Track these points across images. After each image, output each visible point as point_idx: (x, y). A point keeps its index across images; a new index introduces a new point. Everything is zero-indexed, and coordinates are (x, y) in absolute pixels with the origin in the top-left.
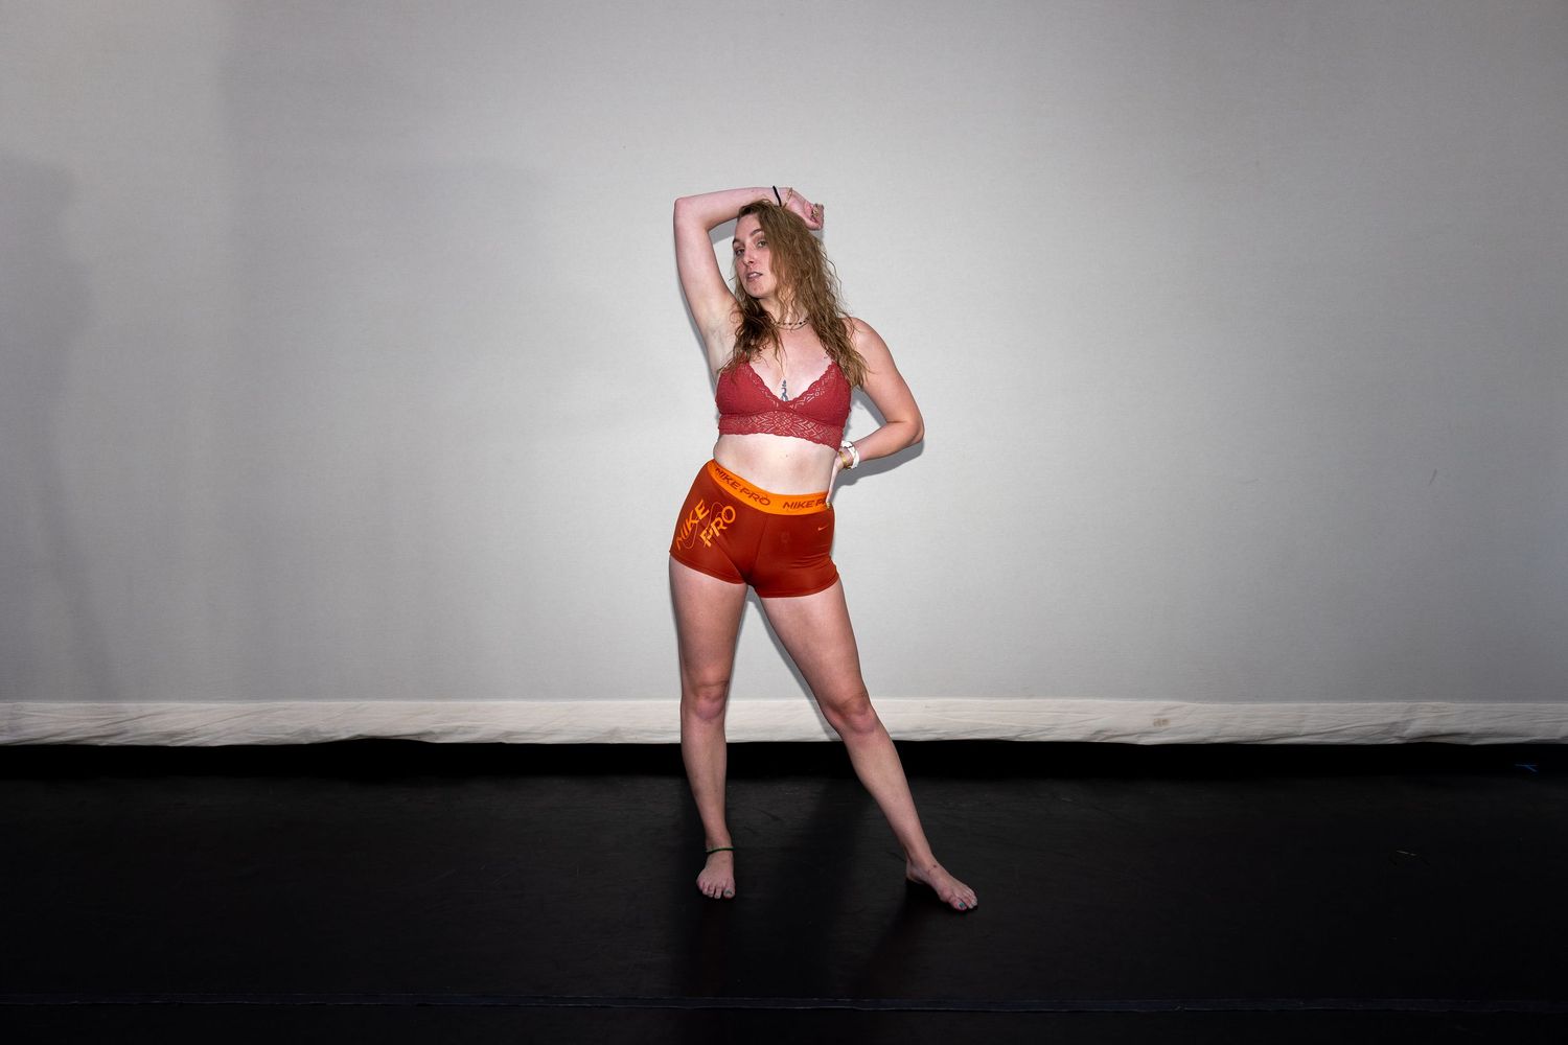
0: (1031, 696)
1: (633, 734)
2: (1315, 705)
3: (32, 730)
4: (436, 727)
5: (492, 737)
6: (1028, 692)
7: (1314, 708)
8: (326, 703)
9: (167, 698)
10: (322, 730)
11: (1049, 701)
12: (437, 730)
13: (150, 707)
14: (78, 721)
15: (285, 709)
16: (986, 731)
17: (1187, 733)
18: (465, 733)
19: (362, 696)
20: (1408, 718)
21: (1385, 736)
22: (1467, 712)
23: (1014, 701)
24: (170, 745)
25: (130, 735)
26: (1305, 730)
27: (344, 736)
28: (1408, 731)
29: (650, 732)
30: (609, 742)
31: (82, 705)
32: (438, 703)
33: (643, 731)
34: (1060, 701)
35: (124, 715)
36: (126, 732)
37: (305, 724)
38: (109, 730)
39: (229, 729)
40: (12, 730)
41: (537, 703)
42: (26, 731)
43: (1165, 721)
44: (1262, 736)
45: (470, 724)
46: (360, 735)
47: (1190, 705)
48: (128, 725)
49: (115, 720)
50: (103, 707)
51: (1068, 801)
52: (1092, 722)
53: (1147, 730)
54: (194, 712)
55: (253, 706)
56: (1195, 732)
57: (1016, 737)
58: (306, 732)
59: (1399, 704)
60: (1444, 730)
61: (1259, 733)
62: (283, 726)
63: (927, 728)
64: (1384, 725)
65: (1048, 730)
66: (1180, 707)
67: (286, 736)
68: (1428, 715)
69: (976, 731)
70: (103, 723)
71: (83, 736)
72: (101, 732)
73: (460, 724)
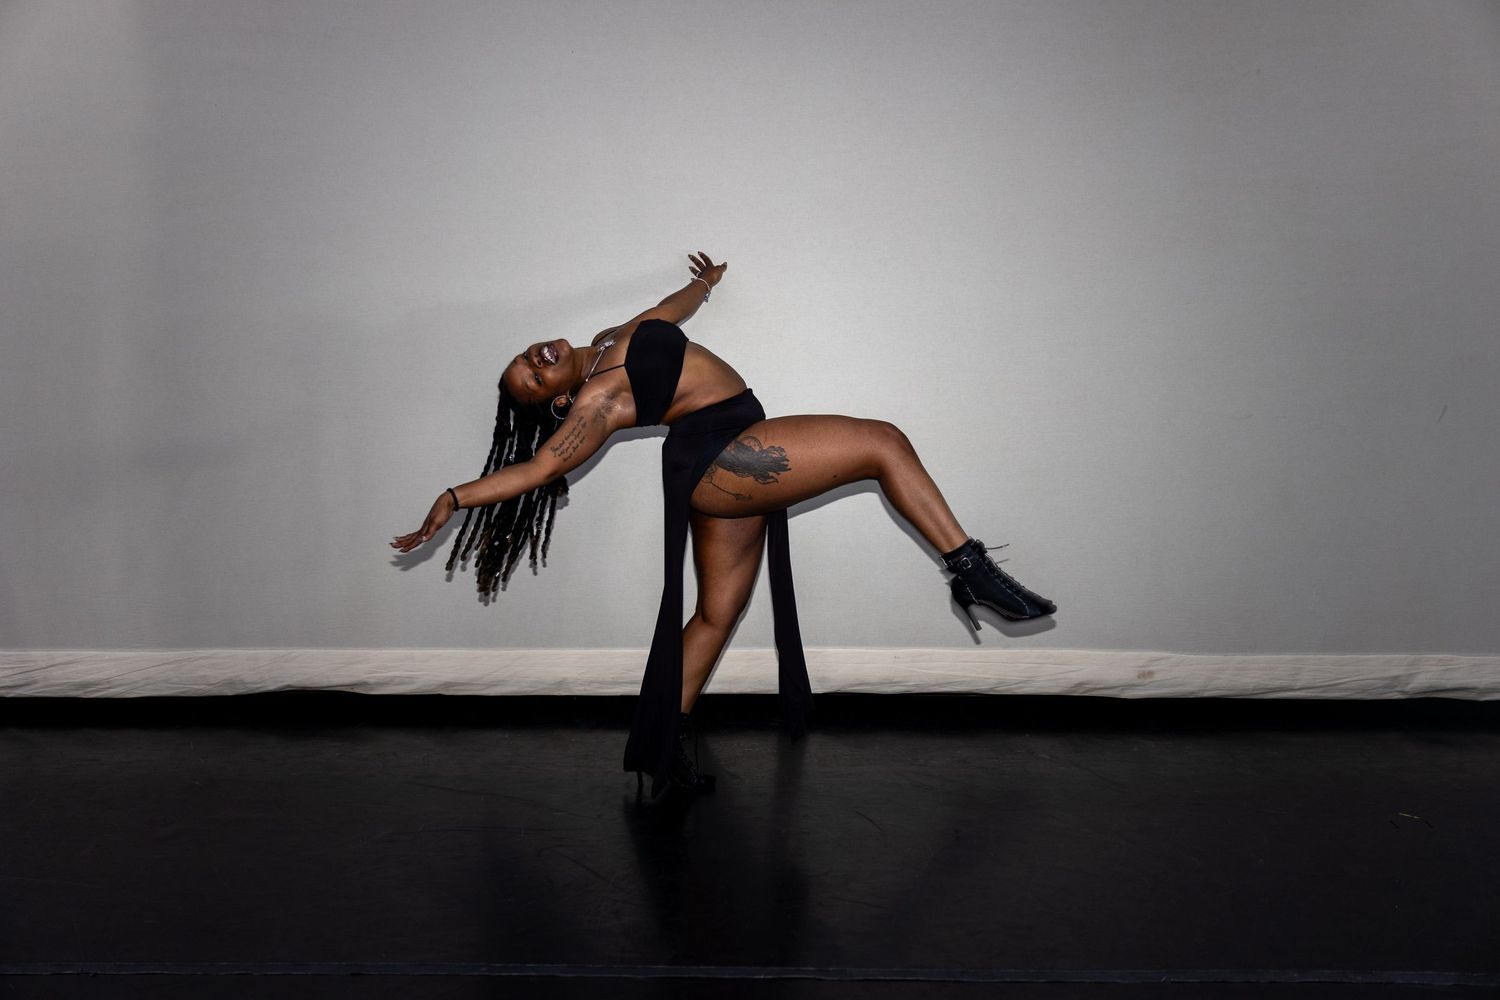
0: (1006, 647)
1: (581, 684)
2: (1312, 656)
4: (371, 678)
5: (430, 688)
7: (1311, 657)
8: (251, 652)
9: (82, 646)
10: (248, 680)
11: (1025, 652)
12: (372, 681)
13: (62, 655)
15: (207, 658)
16: (958, 683)
17: (1171, 686)
18: (400, 684)
19: (291, 643)
20: (1412, 672)
21: (1386, 691)
22: (1476, 665)
23: (992, 652)
24: (83, 696)
25: (38, 685)
26: (1299, 684)
27: (271, 687)
28: (1411, 686)
29: (600, 683)
30: (556, 693)
32: (373, 652)
33: (592, 682)
35: (31, 664)
36: (35, 682)
37: (228, 674)
38: (16, 680)
39: (147, 679)
41: (479, 652)
43: (1150, 674)
44: (1253, 690)
45: (404, 674)
46: (289, 686)
47: (1177, 656)
48: (37, 675)
49: (25, 670)
50: (12, 655)
51: (1044, 755)
52: (1071, 674)
53: (1135, 682)
54: (111, 660)
55: (172, 654)
56: (1180, 685)
57: (991, 689)
58: (231, 683)
59: (1404, 656)
60: (1449, 686)
61: (1251, 686)
62: (205, 676)
63: (896, 680)
64: (1386, 679)
65: (1025, 682)
66: (1168, 658)
67: (208, 687)
68: (1434, 668)
69: (948, 683)
70: (10, 672)
72: (7, 682)
73: (396, 674)
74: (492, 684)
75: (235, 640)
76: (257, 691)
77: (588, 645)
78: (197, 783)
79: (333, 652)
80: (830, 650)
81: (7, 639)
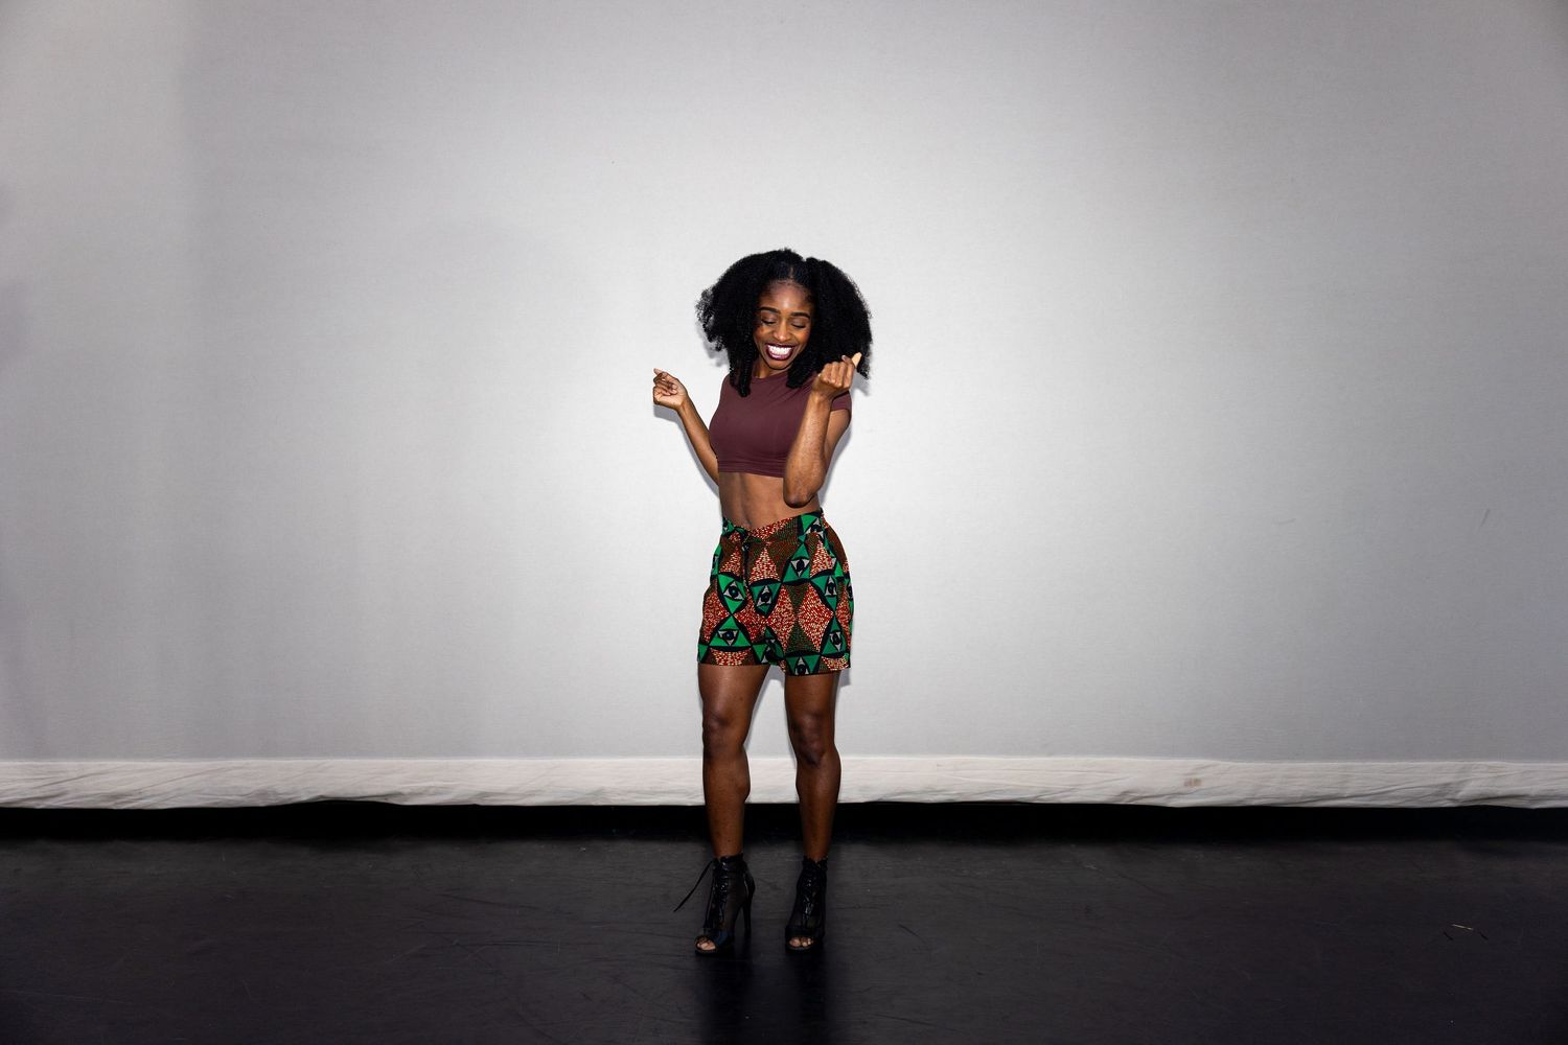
0: (1050, 754)
1: (618, 794)
2: (1361, 764)
4: (405, 788)
5: (466, 798)
6: (1048, 749)
7: (1358, 766)
8: (285, 762)
9: (112, 756)
10: (281, 791)
11: (1071, 759)
12: (406, 791)
13: (92, 765)
14: (13, 781)
15: (240, 768)
16: (1003, 792)
17: (1219, 794)
18: (435, 794)
19: (325, 753)
20: (1461, 779)
21: (1436, 798)
22: (1525, 772)
24: (114, 808)
25: (68, 797)
26: (1348, 792)
27: (304, 797)
28: (1461, 794)
29: (638, 792)
30: (593, 803)
31: (18, 763)
32: (411, 761)
33: (630, 792)
34: (1082, 759)
35: (62, 775)
36: (63, 793)
37: (261, 784)
38: (47, 791)
39: (179, 789)
41: (515, 761)
43: (1197, 782)
44: (1302, 798)
45: (439, 784)
46: (322, 797)
47: (1224, 764)
48: (67, 786)
49: (53, 781)
50: (42, 766)
51: (1091, 866)
52: (1117, 782)
53: (1179, 790)
54: (141, 771)
55: (205, 764)
56: (1230, 793)
57: (1035, 798)
58: (263, 794)
59: (1453, 763)
60: (1501, 792)
61: (1298, 795)
62: (235, 787)
63: (938, 789)
64: (1436, 786)
65: (1069, 790)
66: (1214, 766)
67: (239, 798)
68: (1485, 775)
69: (991, 792)
70: (40, 783)
71: (19, 797)
72: (38, 793)
73: (431, 784)
74: (531, 794)
75: (268, 750)
76: (289, 802)
77: (625, 754)
78: (229, 896)
79: (366, 761)
80: (871, 758)
81: (37, 748)
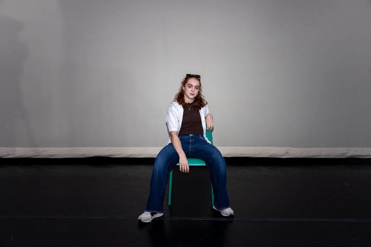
2: (325, 148)
3: (18, 154)
4: (113, 154)
5: (126, 156)
6: (254, 145)
7: (324, 149)
8: (87, 148)
9: (50, 147)
10: (86, 154)
11: (260, 148)
12: (114, 154)
13: (46, 149)
14: (29, 152)
15: (77, 149)
16: (244, 155)
17: (293, 155)
18: (120, 155)
19: (96, 146)
20: (348, 152)
21: (342, 156)
22: (362, 150)
23: (252, 148)
24: (51, 158)
26: (322, 155)
27: (91, 156)
28: (347, 155)
31: (30, 148)
32: (114, 148)
34: (262, 148)
35: (39, 151)
36: (40, 155)
37: (82, 153)
38: (36, 154)
39: (65, 154)
40: (13, 154)
41: (137, 148)
42: (17, 155)
43: (288, 153)
44: (312, 156)
45: (121, 153)
46: (95, 156)
47: (294, 149)
48: (41, 153)
49: (37, 152)
50: (35, 149)
51: (264, 170)
52: (270, 153)
53: (284, 154)
54: (56, 150)
55: (70, 149)
56: (295, 155)
57: (251, 156)
58: (83, 155)
59: (346, 148)
60: (356, 155)
61: (311, 155)
62: (77, 153)
63: (230, 154)
64: (342, 153)
65: (259, 154)
66: (292, 149)
67: (78, 156)
68: (352, 151)
69: (242, 155)
70: (35, 153)
71: (30, 156)
72: (34, 155)
73: (119, 153)
74: (140, 155)
75: (83, 145)
76: (88, 157)
78: (76, 177)
79: (105, 148)
81: (34, 145)
